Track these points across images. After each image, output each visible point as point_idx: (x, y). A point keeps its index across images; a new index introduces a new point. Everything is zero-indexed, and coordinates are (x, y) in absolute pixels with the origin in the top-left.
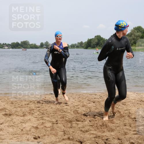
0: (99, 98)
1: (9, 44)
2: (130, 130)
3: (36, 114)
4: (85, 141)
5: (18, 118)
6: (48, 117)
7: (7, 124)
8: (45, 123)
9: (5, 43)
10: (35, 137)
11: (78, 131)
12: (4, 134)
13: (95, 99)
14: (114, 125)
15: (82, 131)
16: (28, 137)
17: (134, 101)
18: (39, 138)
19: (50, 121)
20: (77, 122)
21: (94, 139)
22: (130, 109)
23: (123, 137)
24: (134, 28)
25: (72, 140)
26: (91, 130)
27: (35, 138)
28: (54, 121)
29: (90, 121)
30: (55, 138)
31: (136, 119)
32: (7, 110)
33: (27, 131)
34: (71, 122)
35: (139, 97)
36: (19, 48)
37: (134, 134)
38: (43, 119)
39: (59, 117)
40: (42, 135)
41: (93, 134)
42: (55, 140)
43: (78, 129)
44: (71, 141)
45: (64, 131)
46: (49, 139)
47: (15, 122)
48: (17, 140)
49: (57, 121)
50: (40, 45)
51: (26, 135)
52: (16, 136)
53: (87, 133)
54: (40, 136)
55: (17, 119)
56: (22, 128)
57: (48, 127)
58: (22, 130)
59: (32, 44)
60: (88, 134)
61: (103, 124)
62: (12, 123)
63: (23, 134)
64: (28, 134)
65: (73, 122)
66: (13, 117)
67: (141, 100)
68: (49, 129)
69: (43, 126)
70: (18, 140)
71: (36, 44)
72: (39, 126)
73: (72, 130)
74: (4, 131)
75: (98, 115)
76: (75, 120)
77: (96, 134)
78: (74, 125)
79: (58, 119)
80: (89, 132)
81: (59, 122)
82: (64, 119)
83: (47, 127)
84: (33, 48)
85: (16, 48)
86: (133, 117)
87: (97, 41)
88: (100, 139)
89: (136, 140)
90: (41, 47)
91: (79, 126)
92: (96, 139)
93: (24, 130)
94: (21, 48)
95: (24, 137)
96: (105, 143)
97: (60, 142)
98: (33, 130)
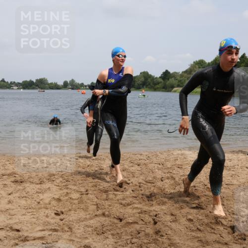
0: (145, 159)
1: (19, 83)
3: (58, 181)
4: (126, 218)
5: (32, 186)
6: (75, 185)
7: (17, 195)
8: (70, 193)
9: (13, 81)
10: (56, 212)
11: (116, 205)
12: (14, 208)
13: (140, 161)
15: (122, 204)
16: (47, 212)
18: (63, 213)
19: (77, 191)
20: (116, 193)
21: (138, 215)
23: (178, 212)
24: (194, 62)
25: (108, 216)
26: (134, 203)
27: (56, 214)
28: (83, 190)
29: (133, 191)
30: (85, 214)
31: (197, 188)
32: (17, 176)
33: (46, 204)
34: (106, 192)
36: (33, 88)
38: (67, 188)
39: (90, 185)
40: (66, 209)
41: (137, 208)
42: (85, 217)
43: (117, 202)
44: (107, 218)
45: (97, 205)
46: (76, 215)
47: (28, 192)
48: (32, 216)
49: (87, 191)
50: (63, 84)
51: (44, 210)
52: (30, 210)
53: (129, 207)
54: (63, 211)
55: (31, 188)
56: (38, 200)
57: (75, 199)
58: (39, 203)
59: (52, 84)
60: (131, 208)
61: (151, 194)
62: (24, 193)
64: (47, 209)
65: (110, 192)
66: (27, 185)
68: (76, 202)
69: (67, 197)
70: (34, 216)
71: (58, 84)
72: (61, 198)
73: (107, 203)
74: (13, 204)
75: (144, 182)
76: (112, 189)
77: (141, 209)
78: (111, 196)
79: (89, 188)
80: (131, 206)
81: (90, 192)
82: (97, 189)
83: (73, 199)
84: (53, 89)
85: (28, 89)
87: (143, 79)
88: (147, 215)
89: (195, 216)
90: (64, 87)
91: (118, 198)
92: (140, 215)
93: (41, 202)
94: (36, 89)
95: (42, 213)
96: (154, 220)
97: (91, 219)
98: (54, 203)
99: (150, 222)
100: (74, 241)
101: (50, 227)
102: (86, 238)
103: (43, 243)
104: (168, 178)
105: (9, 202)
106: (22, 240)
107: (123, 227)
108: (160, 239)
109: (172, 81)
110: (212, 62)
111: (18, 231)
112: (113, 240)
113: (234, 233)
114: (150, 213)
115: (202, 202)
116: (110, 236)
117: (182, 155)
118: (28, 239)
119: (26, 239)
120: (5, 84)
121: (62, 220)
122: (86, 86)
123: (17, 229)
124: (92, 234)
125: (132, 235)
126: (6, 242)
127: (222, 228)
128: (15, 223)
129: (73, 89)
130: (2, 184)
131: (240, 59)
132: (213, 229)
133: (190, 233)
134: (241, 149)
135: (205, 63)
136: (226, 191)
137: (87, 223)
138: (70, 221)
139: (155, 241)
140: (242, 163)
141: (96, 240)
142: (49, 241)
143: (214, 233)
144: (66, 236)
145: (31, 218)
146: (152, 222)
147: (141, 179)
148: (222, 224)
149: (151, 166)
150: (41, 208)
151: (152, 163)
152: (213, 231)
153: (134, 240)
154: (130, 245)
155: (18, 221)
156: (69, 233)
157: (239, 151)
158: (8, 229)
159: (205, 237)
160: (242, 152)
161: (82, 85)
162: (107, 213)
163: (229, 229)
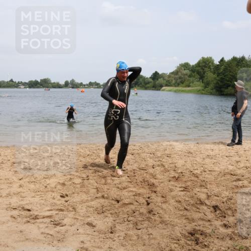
0: (138, 149)
1: (26, 83)
2: (176, 186)
4: (122, 200)
6: (77, 172)
7: (27, 180)
8: (73, 179)
9: (20, 81)
10: (61, 195)
11: (114, 189)
12: (25, 191)
13: (134, 151)
14: (157, 180)
15: (118, 188)
16: (53, 194)
17: (180, 153)
18: (67, 196)
19: (79, 177)
20: (113, 178)
21: (133, 197)
22: (176, 162)
24: (180, 65)
25: (107, 198)
26: (129, 187)
27: (61, 196)
28: (84, 176)
29: (128, 177)
30: (87, 196)
31: (184, 174)
33: (52, 188)
34: (105, 177)
35: (187, 148)
36: (38, 87)
37: (180, 191)
38: (71, 175)
39: (91, 171)
40: (70, 192)
41: (132, 191)
42: (87, 199)
43: (114, 186)
44: (106, 200)
45: (97, 188)
46: (79, 197)
47: (36, 178)
48: (41, 198)
49: (88, 177)
50: (64, 84)
51: (51, 193)
52: (39, 193)
53: (125, 190)
54: (68, 193)
55: (38, 174)
56: (45, 185)
57: (78, 184)
58: (46, 187)
59: (54, 83)
61: (144, 180)
62: (33, 178)
63: (47, 192)
64: (53, 192)
65: (108, 178)
67: (190, 152)
68: (78, 186)
69: (70, 182)
71: (60, 83)
72: (66, 183)
73: (106, 187)
74: (24, 188)
75: (138, 169)
76: (109, 175)
77: (135, 192)
78: (109, 181)
79: (90, 175)
80: (127, 190)
81: (91, 178)
82: (96, 175)
83: (76, 184)
84: (55, 88)
85: (34, 88)
86: (179, 171)
88: (140, 197)
89: (183, 197)
90: (66, 86)
91: (115, 182)
92: (135, 197)
93: (48, 186)
94: (40, 88)
95: (49, 195)
96: (147, 201)
97: (92, 200)
98: (59, 187)
99: (143, 204)
100: (77, 219)
101: (57, 208)
102: (89, 216)
103: (51, 221)
104: (159, 166)
105: (21, 186)
106: (33, 218)
107: (120, 207)
108: (153, 217)
109: (160, 81)
110: (195, 65)
111: (29, 210)
112: (111, 218)
113: (216, 211)
114: (143, 195)
115: (189, 186)
116: (109, 215)
117: (171, 145)
118: (38, 217)
119: (36, 218)
120: (14, 84)
121: (67, 202)
122: (85, 85)
123: (29, 209)
124: (94, 213)
125: (128, 214)
126: (19, 219)
127: (205, 208)
128: (26, 204)
129: (73, 88)
130: (14, 171)
131: (219, 62)
132: (198, 208)
133: (178, 212)
134: (221, 141)
135: (190, 65)
136: (209, 177)
137: (89, 204)
138: (74, 202)
139: (149, 219)
140: (222, 152)
141: (97, 218)
142: (56, 219)
143: (199, 212)
144: (71, 215)
145: (40, 200)
146: (146, 203)
147: (135, 166)
148: (206, 205)
149: (143, 155)
150: (48, 191)
151: (144, 153)
152: (198, 210)
153: (131, 218)
154: (127, 222)
155: (29, 202)
156: (74, 213)
157: (220, 142)
158: (20, 209)
159: (191, 215)
160: (222, 143)
161: (81, 84)
162: (106, 195)
163: (212, 209)
